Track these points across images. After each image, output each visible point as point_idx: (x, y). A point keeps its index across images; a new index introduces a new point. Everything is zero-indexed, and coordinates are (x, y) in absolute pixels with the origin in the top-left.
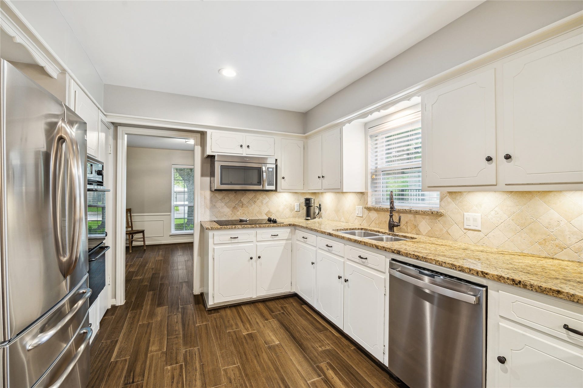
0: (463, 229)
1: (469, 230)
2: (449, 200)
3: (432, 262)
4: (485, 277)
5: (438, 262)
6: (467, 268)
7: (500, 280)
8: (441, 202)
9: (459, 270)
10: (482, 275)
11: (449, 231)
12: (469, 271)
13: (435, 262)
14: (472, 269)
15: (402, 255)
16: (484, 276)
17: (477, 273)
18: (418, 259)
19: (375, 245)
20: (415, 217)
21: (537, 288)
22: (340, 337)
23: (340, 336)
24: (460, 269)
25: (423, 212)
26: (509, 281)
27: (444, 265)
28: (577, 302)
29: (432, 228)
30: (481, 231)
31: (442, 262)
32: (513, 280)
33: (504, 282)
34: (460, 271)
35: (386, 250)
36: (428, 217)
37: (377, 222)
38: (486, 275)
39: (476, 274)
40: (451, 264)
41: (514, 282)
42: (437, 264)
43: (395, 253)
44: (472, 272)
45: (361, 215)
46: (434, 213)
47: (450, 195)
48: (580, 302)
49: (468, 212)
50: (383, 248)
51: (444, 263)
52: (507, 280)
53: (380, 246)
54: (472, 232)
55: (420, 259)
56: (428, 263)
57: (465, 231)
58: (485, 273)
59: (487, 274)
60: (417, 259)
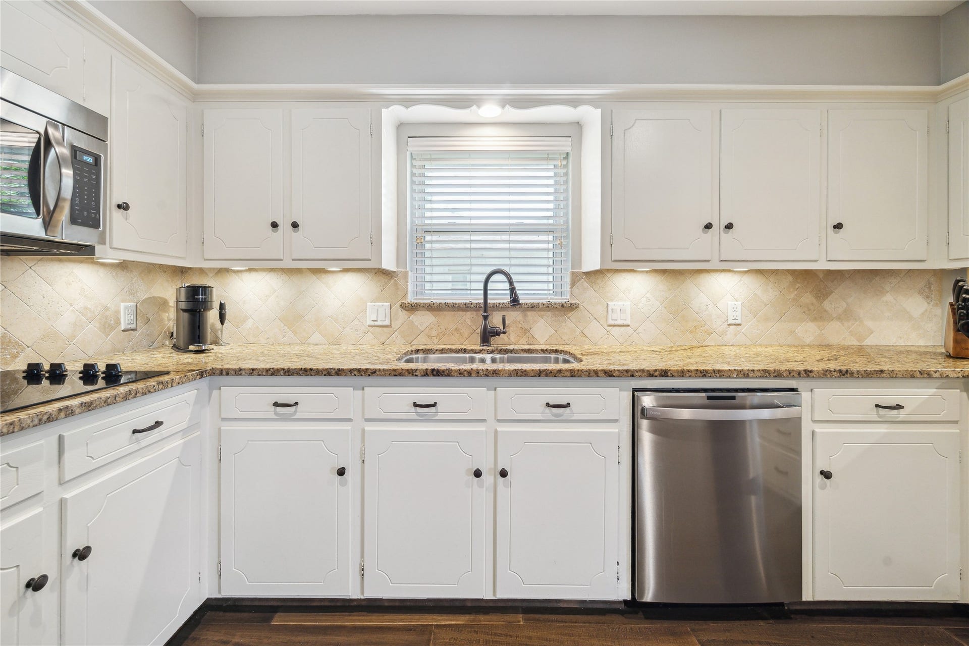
0: (605, 326)
1: (614, 326)
2: (586, 284)
3: (731, 375)
4: (808, 376)
5: (742, 373)
6: (786, 370)
7: (826, 375)
8: (572, 288)
9: (774, 377)
10: (805, 375)
11: (585, 332)
12: (788, 374)
13: (736, 374)
14: (793, 371)
15: (673, 376)
16: (808, 374)
17: (799, 374)
18: (706, 377)
19: (603, 370)
20: (525, 316)
21: (863, 372)
22: (474, 621)
23: (472, 617)
24: (775, 374)
25: (545, 306)
26: (836, 373)
27: (751, 375)
28: (896, 377)
29: (556, 331)
30: (629, 326)
31: (748, 370)
32: (840, 371)
33: (831, 376)
34: (776, 377)
35: (632, 376)
36: (549, 313)
37: (434, 333)
38: (810, 374)
39: (797, 376)
40: (763, 370)
41: (841, 374)
42: (740, 375)
43: (656, 376)
44: (792, 374)
45: (387, 323)
46: (565, 305)
47: (586, 276)
48: (898, 376)
49: (612, 301)
50: (625, 372)
51: (752, 372)
52: (834, 373)
53: (618, 370)
54: (618, 328)
55: (709, 375)
56: (724, 378)
57: (609, 328)
58: (808, 371)
59: (811, 372)
60: (704, 376)
